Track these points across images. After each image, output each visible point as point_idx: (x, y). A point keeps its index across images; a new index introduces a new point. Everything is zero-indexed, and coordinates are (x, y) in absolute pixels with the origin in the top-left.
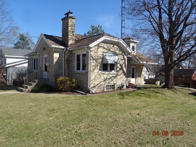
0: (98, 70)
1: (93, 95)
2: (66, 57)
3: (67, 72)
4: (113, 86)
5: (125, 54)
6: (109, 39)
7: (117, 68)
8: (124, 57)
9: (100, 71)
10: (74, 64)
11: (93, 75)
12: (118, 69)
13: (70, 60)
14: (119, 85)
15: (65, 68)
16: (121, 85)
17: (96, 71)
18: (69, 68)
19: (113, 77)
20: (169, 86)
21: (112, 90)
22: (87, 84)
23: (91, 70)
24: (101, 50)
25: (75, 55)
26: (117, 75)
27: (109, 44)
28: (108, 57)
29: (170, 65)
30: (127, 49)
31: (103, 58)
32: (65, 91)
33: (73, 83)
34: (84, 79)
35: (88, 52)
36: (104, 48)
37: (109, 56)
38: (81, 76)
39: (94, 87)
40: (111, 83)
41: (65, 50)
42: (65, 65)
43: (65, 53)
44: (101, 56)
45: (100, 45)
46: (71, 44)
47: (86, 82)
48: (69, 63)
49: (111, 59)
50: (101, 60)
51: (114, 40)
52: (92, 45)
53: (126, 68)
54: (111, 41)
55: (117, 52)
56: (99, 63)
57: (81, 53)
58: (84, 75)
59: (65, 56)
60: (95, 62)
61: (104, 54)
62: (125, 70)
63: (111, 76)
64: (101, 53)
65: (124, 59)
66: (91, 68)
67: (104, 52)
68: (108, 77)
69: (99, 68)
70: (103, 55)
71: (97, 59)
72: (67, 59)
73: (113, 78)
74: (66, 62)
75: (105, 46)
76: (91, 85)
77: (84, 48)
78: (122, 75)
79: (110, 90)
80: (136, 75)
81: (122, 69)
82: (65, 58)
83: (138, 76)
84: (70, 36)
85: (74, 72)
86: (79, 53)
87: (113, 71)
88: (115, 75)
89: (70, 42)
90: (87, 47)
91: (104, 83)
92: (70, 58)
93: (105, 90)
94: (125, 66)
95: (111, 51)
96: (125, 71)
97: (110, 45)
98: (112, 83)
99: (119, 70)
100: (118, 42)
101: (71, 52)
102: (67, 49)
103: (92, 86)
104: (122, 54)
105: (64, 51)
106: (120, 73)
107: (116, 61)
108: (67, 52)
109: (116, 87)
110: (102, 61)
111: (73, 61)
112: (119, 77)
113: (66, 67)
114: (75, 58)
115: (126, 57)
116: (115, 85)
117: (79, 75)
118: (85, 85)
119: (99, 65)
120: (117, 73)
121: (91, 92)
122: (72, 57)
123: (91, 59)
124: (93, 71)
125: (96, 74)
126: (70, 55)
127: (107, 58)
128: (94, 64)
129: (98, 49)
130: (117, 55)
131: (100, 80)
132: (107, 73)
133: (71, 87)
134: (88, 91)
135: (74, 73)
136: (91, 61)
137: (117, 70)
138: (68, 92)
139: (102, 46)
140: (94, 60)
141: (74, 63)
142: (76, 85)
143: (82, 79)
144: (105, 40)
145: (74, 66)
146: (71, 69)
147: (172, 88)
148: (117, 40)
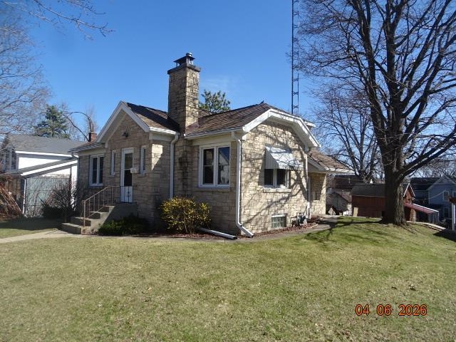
0: (256, 184)
1: (249, 240)
2: (177, 153)
3: (180, 188)
4: (284, 219)
5: (304, 150)
6: (278, 116)
7: (290, 180)
8: (302, 157)
9: (260, 186)
10: (198, 170)
11: (247, 194)
12: (292, 182)
13: (189, 160)
14: (296, 217)
15: (176, 179)
16: (298, 218)
17: (253, 185)
18: (184, 178)
19: (283, 199)
20: (397, 219)
21: (281, 228)
22: (235, 215)
23: (243, 183)
24: (261, 139)
25: (198, 150)
26: (291, 195)
27: (276, 127)
28: (277, 154)
29: (397, 174)
30: (310, 138)
31: (266, 157)
32: (183, 232)
33: (200, 212)
34: (226, 204)
35: (235, 144)
36: (267, 136)
37: (277, 153)
38: (216, 196)
39: (249, 221)
40: (279, 212)
41: (177, 137)
42: (176, 172)
43: (175, 144)
44: (261, 152)
45: (260, 129)
46: (190, 126)
47: (230, 211)
48: (186, 168)
49: (283, 160)
50: (261, 161)
51: (287, 118)
53: (306, 179)
54: (282, 120)
55: (291, 145)
56: (258, 168)
57: (216, 144)
58: (225, 194)
59: (174, 152)
60: (250, 166)
61: (268, 149)
62: (304, 184)
63: (280, 196)
64: (262, 147)
65: (303, 160)
66: (243, 179)
67: (267, 145)
68: (274, 200)
69: (257, 178)
70: (265, 150)
71: (254, 159)
72: (179, 159)
73: (283, 202)
74: (178, 165)
75: (269, 130)
76: (242, 219)
77: (230, 134)
78: (299, 196)
79: (277, 228)
81: (299, 181)
82: (174, 155)
84: (188, 109)
85: (198, 187)
86: (212, 145)
87: (282, 186)
88: (287, 195)
89: (189, 121)
90: (236, 133)
91: (267, 213)
92: (189, 155)
93: (269, 229)
94: (305, 176)
95: (281, 143)
96: (305, 187)
97: (278, 129)
98: (281, 214)
99: (295, 184)
100: (292, 124)
101: (190, 142)
102: (181, 137)
103: (244, 219)
104: (299, 150)
105: (173, 141)
106: (296, 191)
107: (292, 163)
108: (180, 144)
109: (289, 221)
110: (264, 164)
111: (195, 163)
112: (293, 200)
113: (179, 176)
114: (200, 156)
115: (306, 156)
116: (288, 217)
117: (210, 194)
118: (226, 217)
119: (258, 172)
120: (290, 190)
121: (242, 233)
122: (192, 153)
123: (244, 158)
124: (246, 187)
125: (253, 192)
126: (189, 149)
127: (275, 156)
128: (248, 170)
129: (256, 136)
130: (290, 150)
131: (259, 206)
132: (272, 190)
133: (196, 222)
134: (235, 232)
135: (197, 189)
136: (243, 163)
137: (290, 183)
138: (189, 233)
139: (263, 130)
140: (248, 162)
141: (198, 167)
142: (209, 217)
143: (219, 204)
144: (271, 118)
145: (198, 173)
146: (189, 181)
147: (402, 223)
148: (292, 120)
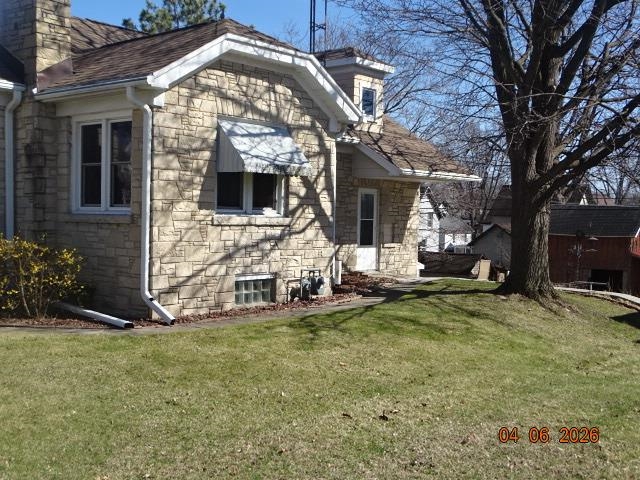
0: (194, 206)
1: (168, 329)
2: (22, 134)
3: (29, 214)
4: (270, 284)
5: (326, 129)
6: (249, 50)
7: (287, 197)
8: (322, 144)
9: (203, 212)
10: (69, 174)
11: (169, 229)
12: (294, 202)
13: (48, 150)
14: (300, 281)
15: (20, 193)
16: (305, 281)
17: (183, 208)
18: (37, 192)
19: (267, 239)
20: (530, 285)
21: (262, 303)
22: (139, 276)
23: (158, 204)
24: (206, 104)
25: (70, 125)
26: (288, 231)
27: (249, 75)
28: (246, 140)
29: (536, 184)
30: (340, 101)
31: (220, 146)
32: (20, 314)
33: (60, 271)
34: (124, 252)
35: (139, 113)
36: (225, 97)
37: (250, 135)
38: (104, 233)
39: (172, 290)
40: (256, 269)
41: (17, 96)
42: (20, 178)
43: (15, 112)
44: (206, 135)
45: (203, 81)
46: (48, 71)
47: (130, 267)
48: (40, 169)
49: (257, 152)
50: (207, 154)
51: (275, 56)
52: (160, 78)
53: (331, 195)
54: (259, 60)
55: (291, 116)
56: (198, 171)
57: (105, 115)
58: (122, 229)
59: (15, 129)
60: (176, 164)
61: (226, 126)
62: (327, 205)
63: (259, 234)
64: (209, 122)
65: (324, 152)
66: (158, 196)
67: (222, 116)
68: (244, 241)
69: (197, 192)
70: (218, 128)
71: (188, 151)
72: (27, 147)
73: (267, 246)
74: (23, 161)
75: (229, 82)
76: (156, 280)
77: (122, 92)
78: (310, 233)
79: (253, 304)
80: (381, 234)
81: (311, 199)
82: (15, 138)
83: (388, 237)
84: (41, 28)
85: (69, 212)
86: (97, 117)
87: (268, 212)
88: (277, 232)
89: (45, 59)
90: (136, 88)
91: (223, 271)
92: (47, 139)
93: (228, 307)
94: (328, 188)
95: (260, 113)
96: (328, 212)
97: (253, 80)
98: (263, 271)
99: (300, 205)
100: (293, 68)
101: (49, 109)
102: (26, 95)
103: (161, 284)
104: (312, 128)
105: (11, 105)
106: (300, 224)
107: (282, 160)
108: (27, 111)
109: (282, 288)
110: (214, 161)
111: (63, 158)
112: (295, 241)
113: (26, 187)
114: (73, 142)
115: (331, 144)
116: (279, 281)
117: (93, 228)
118: (124, 281)
119: (198, 179)
120: (287, 221)
121: (155, 316)
122: (55, 134)
123: (159, 148)
124: (166, 211)
125: (185, 225)
126: (47, 124)
127: (240, 144)
128: (171, 175)
129: (192, 97)
130: (287, 130)
131: (202, 254)
132: (236, 219)
133: (50, 291)
134: (139, 312)
135: (67, 218)
136: (158, 162)
137: (287, 205)
138: (33, 316)
139: (211, 82)
140: (171, 157)
141: (69, 167)
142: (79, 280)
143: (111, 252)
144: (230, 53)
145: (69, 183)
146: (49, 200)
147: (540, 292)
148: (287, 59)
